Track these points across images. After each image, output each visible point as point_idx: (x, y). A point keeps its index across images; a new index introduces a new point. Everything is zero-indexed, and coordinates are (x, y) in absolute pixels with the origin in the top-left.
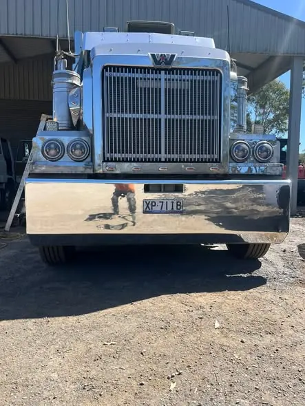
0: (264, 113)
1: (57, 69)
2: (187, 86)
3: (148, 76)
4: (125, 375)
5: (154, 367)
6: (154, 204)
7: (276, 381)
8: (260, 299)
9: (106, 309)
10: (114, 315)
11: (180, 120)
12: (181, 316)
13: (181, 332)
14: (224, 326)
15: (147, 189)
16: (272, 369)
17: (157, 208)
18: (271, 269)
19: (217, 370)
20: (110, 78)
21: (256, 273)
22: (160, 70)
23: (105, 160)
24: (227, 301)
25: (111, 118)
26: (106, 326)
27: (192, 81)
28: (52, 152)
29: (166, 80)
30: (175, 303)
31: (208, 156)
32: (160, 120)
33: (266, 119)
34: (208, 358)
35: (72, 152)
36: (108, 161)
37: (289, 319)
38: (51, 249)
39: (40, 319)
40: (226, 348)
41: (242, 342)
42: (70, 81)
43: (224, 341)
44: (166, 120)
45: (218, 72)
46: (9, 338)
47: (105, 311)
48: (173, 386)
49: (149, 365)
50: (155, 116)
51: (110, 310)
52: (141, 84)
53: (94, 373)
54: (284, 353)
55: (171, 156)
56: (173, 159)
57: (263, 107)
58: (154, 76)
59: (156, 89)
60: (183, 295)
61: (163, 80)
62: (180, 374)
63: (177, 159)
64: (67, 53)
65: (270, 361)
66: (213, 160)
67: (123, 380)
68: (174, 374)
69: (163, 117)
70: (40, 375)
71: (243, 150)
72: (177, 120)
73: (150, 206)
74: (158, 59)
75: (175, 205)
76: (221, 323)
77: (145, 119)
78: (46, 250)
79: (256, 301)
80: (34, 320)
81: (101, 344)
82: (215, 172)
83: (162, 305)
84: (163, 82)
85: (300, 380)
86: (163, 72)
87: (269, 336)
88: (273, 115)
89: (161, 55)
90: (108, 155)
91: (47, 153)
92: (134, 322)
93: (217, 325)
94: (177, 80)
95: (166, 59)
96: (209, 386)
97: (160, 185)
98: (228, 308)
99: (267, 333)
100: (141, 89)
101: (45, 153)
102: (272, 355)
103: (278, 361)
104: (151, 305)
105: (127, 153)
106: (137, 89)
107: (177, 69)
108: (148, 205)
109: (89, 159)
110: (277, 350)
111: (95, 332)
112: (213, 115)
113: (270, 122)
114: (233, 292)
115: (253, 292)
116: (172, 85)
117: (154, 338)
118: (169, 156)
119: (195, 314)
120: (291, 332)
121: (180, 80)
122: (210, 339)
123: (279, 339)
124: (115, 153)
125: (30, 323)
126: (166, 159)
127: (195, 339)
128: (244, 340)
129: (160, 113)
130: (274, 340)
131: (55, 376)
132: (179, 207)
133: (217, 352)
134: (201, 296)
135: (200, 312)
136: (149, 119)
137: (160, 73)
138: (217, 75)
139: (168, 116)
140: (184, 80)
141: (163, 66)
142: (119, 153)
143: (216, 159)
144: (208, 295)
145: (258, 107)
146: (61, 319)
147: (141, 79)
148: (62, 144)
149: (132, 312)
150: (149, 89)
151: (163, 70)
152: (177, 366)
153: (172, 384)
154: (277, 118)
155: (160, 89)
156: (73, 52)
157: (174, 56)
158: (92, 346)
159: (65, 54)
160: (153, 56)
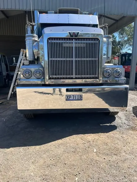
0: (123, 37)
1: (27, 34)
2: (85, 45)
3: (67, 41)
4: (59, 174)
5: (70, 170)
6: (70, 97)
7: (116, 177)
8: (113, 137)
9: (51, 142)
10: (54, 145)
11: (81, 61)
12: (81, 146)
13: (81, 154)
14: (98, 151)
15: (67, 90)
16: (115, 172)
17: (72, 98)
18: (120, 121)
19: (93, 172)
20: (51, 43)
21: (113, 124)
22: (73, 39)
23: (50, 78)
24: (100, 138)
25: (52, 60)
26: (51, 150)
27: (86, 43)
28: (27, 75)
29: (75, 43)
30: (78, 139)
31: (93, 76)
32: (73, 61)
33: (124, 40)
34: (91, 166)
35: (35, 74)
36: (51, 79)
37: (124, 148)
38: (28, 115)
39: (25, 147)
40: (98, 162)
41: (104, 159)
42: (33, 39)
43: (97, 158)
44: (75, 61)
45: (98, 39)
46: (13, 157)
47: (51, 143)
48: (77, 179)
49: (68, 170)
50: (71, 59)
51: (53, 143)
52: (64, 45)
53: (47, 173)
54: (120, 164)
55: (77, 76)
56: (78, 77)
57: (122, 34)
58: (70, 41)
59: (71, 47)
60: (82, 135)
61: (74, 43)
62: (79, 173)
63: (80, 77)
64: (31, 23)
65: (114, 168)
66: (95, 77)
67: (58, 176)
68: (77, 174)
69: (74, 59)
70: (26, 173)
71: (109, 72)
72: (80, 61)
73: (69, 98)
74: (72, 35)
75: (79, 97)
76: (97, 150)
77: (66, 61)
78: (26, 116)
79: (111, 139)
80: (23, 148)
81: (49, 159)
82: (96, 83)
83: (73, 140)
84: (74, 44)
85: (125, 177)
86: (74, 40)
87: (115, 156)
88: (127, 38)
89: (73, 33)
90: (51, 76)
91: (25, 75)
92: (62, 149)
93: (95, 151)
94: (80, 43)
95: (75, 35)
96: (90, 179)
97: (73, 89)
98: (100, 142)
99: (115, 155)
100: (64, 47)
101: (24, 75)
102: (115, 165)
103: (118, 168)
104: (69, 140)
105: (59, 75)
106: (63, 47)
107: (80, 38)
108: (68, 97)
109: (42, 78)
110: (118, 163)
111: (47, 154)
112: (96, 58)
113: (125, 41)
114: (102, 134)
115: (111, 133)
116: (78, 45)
117: (70, 156)
118: (76, 76)
119: (87, 145)
120: (124, 154)
121: (82, 43)
122: (92, 157)
123: (119, 157)
124: (54, 75)
125: (21, 149)
126: (75, 77)
127: (86, 157)
128: (105, 158)
129: (73, 58)
130: (117, 158)
131: (32, 174)
132: (81, 98)
133: (94, 164)
134: (89, 136)
135: (89, 144)
136: (68, 61)
137: (73, 40)
138: (98, 40)
139: (76, 59)
140: (83, 43)
141: (74, 37)
142: (55, 75)
143: (97, 77)
144: (92, 135)
145: (120, 34)
146: (33, 147)
147: (64, 43)
148: (31, 72)
149: (61, 144)
150: (68, 47)
151: (74, 39)
152: (79, 170)
153: (76, 178)
154: (128, 40)
155: (73, 47)
156: (34, 22)
157: (79, 33)
158: (46, 160)
159: (30, 24)
160: (70, 33)
